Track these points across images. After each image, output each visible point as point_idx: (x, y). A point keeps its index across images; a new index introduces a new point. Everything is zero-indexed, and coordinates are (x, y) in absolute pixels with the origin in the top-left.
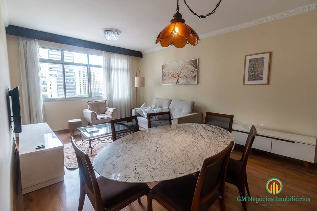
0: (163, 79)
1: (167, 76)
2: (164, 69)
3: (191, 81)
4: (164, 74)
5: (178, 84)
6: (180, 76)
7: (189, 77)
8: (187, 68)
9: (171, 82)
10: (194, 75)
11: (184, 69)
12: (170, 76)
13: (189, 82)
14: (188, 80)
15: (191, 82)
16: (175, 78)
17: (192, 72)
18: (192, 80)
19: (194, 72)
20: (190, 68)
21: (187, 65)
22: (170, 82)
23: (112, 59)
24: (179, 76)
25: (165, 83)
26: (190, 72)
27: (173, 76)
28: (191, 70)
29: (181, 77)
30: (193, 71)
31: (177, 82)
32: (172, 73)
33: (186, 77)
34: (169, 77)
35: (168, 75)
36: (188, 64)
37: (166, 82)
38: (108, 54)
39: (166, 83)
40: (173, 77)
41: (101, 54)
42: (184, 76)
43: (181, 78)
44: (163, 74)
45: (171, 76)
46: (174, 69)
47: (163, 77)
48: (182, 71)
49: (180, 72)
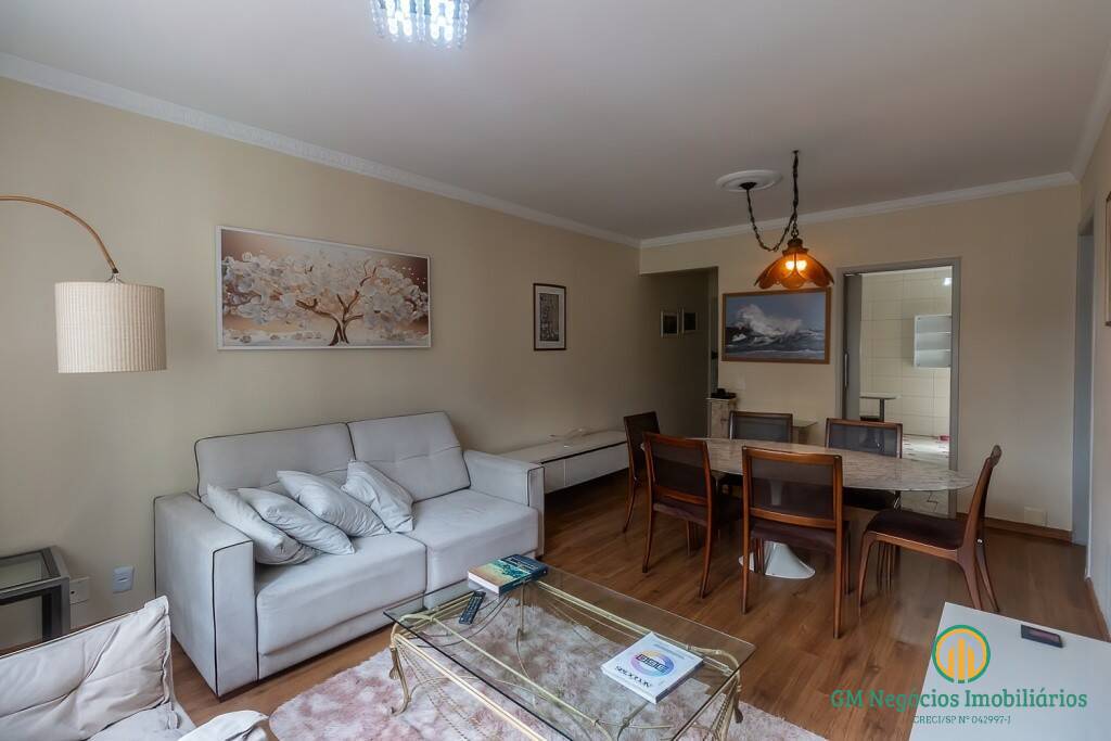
0: (227, 317)
1: (266, 300)
2: (238, 258)
3: (410, 336)
4: (241, 289)
5: (341, 345)
6: (355, 311)
7: (399, 319)
8: (386, 281)
9: (298, 338)
10: (417, 314)
11: (372, 284)
12: (288, 301)
13: (400, 338)
14: (396, 331)
15: (407, 340)
16: (323, 320)
17: (411, 301)
18: (409, 331)
19: (419, 303)
20: (402, 286)
21: (387, 269)
22: (286, 336)
24: (346, 310)
25: (246, 340)
26: (402, 300)
27: (312, 308)
28: (407, 292)
29: (361, 316)
30: (414, 299)
31: (340, 336)
32: (299, 287)
33: (386, 319)
34: (278, 308)
35: (275, 297)
36: (391, 268)
37: (259, 335)
39: (254, 338)
40: (310, 312)
42: (376, 312)
43: (358, 321)
44: (230, 288)
45: (299, 303)
46: (317, 272)
47: (228, 303)
48: (361, 290)
49: (354, 292)
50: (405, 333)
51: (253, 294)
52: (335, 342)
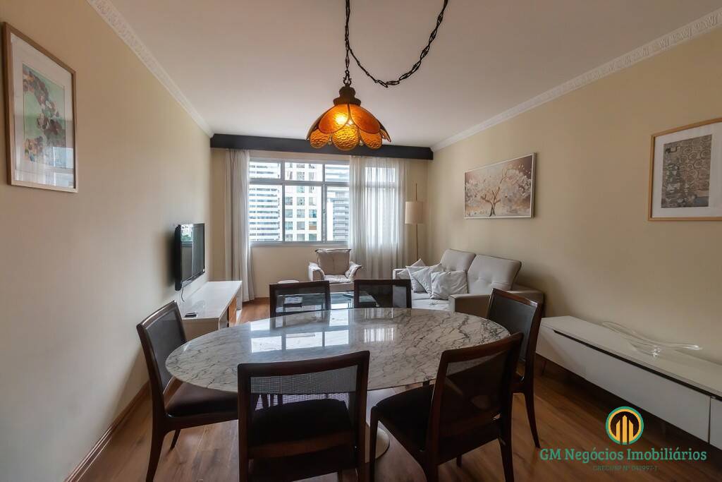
0: (466, 206)
1: (474, 198)
2: (468, 183)
3: (520, 210)
4: (469, 195)
5: (493, 217)
6: (498, 198)
7: (516, 199)
8: (510, 178)
9: (481, 213)
10: (525, 195)
11: (505, 181)
12: (479, 197)
13: (515, 212)
14: (514, 208)
15: (519, 212)
16: (488, 203)
17: (522, 187)
18: (521, 206)
19: (526, 187)
20: (518, 178)
22: (478, 212)
23: (366, 168)
24: (495, 198)
25: (469, 215)
26: (517, 188)
27: (485, 199)
28: (520, 182)
29: (500, 200)
30: (523, 185)
31: (493, 213)
32: (482, 190)
33: (510, 201)
34: (477, 201)
35: (476, 196)
36: (513, 169)
37: (472, 213)
38: (359, 159)
40: (484, 201)
41: (346, 162)
42: (506, 197)
43: (499, 203)
44: (466, 194)
45: (482, 197)
46: (486, 182)
47: (466, 201)
48: (501, 186)
49: (497, 188)
50: (518, 208)
51: (471, 196)
52: (491, 215)
